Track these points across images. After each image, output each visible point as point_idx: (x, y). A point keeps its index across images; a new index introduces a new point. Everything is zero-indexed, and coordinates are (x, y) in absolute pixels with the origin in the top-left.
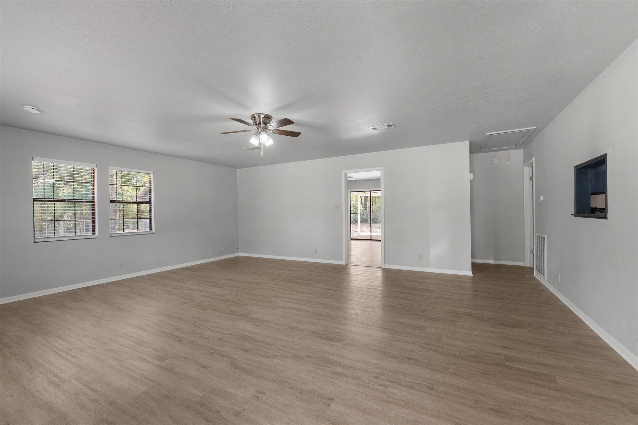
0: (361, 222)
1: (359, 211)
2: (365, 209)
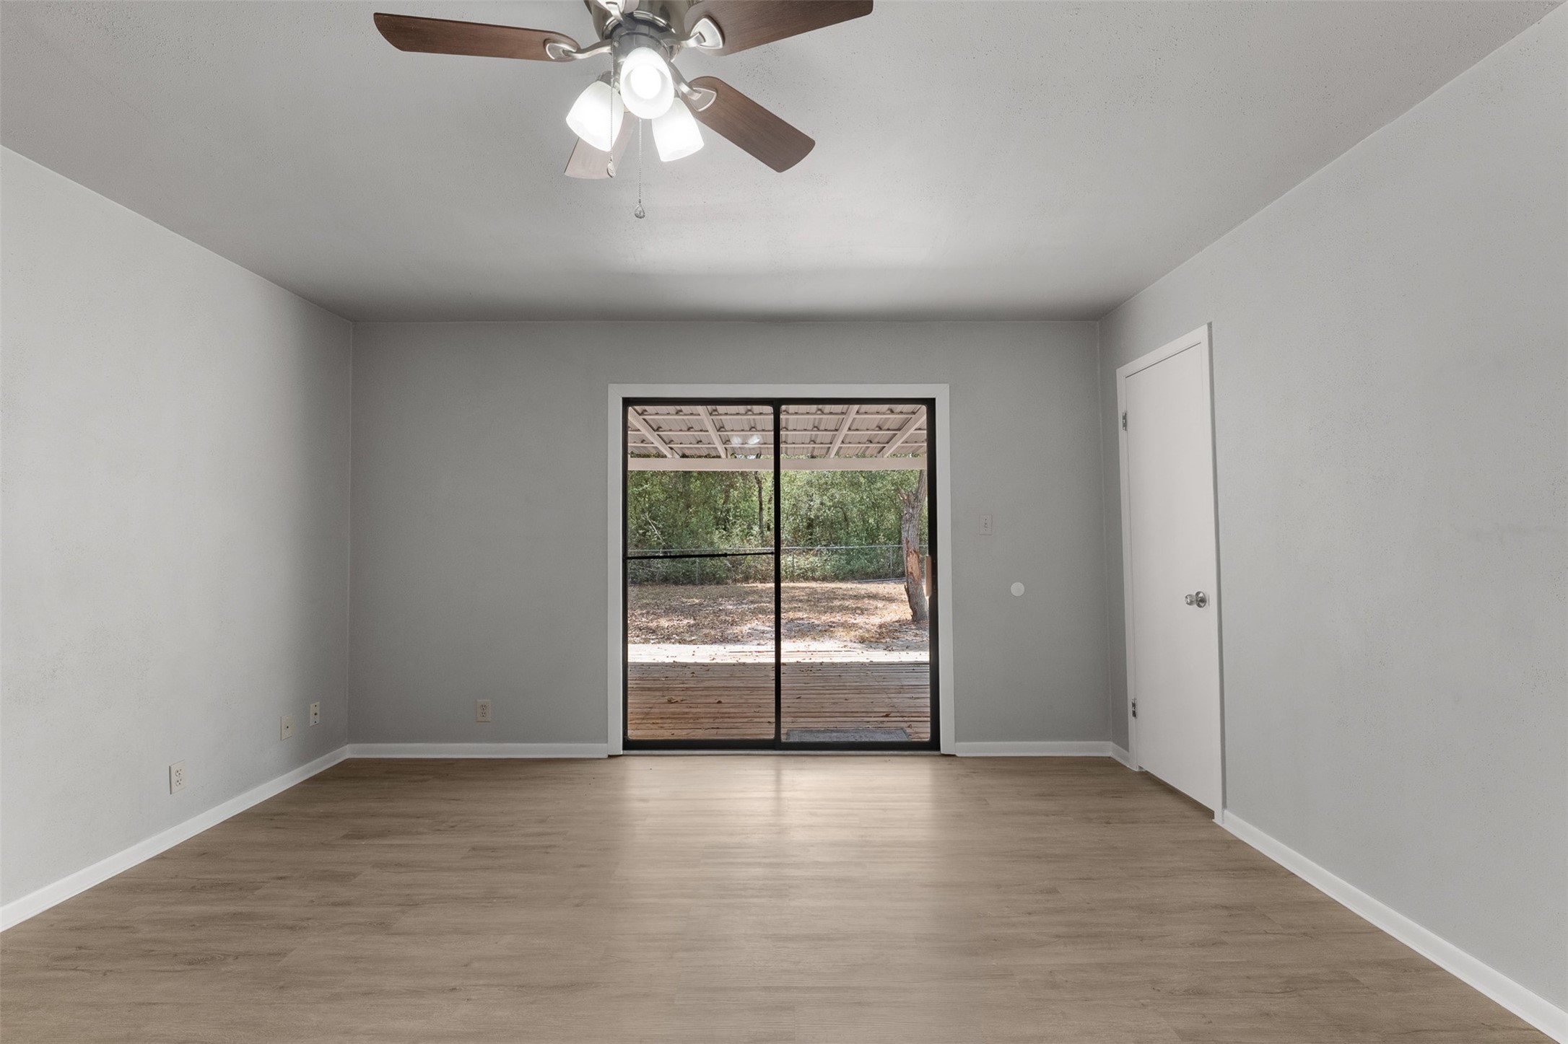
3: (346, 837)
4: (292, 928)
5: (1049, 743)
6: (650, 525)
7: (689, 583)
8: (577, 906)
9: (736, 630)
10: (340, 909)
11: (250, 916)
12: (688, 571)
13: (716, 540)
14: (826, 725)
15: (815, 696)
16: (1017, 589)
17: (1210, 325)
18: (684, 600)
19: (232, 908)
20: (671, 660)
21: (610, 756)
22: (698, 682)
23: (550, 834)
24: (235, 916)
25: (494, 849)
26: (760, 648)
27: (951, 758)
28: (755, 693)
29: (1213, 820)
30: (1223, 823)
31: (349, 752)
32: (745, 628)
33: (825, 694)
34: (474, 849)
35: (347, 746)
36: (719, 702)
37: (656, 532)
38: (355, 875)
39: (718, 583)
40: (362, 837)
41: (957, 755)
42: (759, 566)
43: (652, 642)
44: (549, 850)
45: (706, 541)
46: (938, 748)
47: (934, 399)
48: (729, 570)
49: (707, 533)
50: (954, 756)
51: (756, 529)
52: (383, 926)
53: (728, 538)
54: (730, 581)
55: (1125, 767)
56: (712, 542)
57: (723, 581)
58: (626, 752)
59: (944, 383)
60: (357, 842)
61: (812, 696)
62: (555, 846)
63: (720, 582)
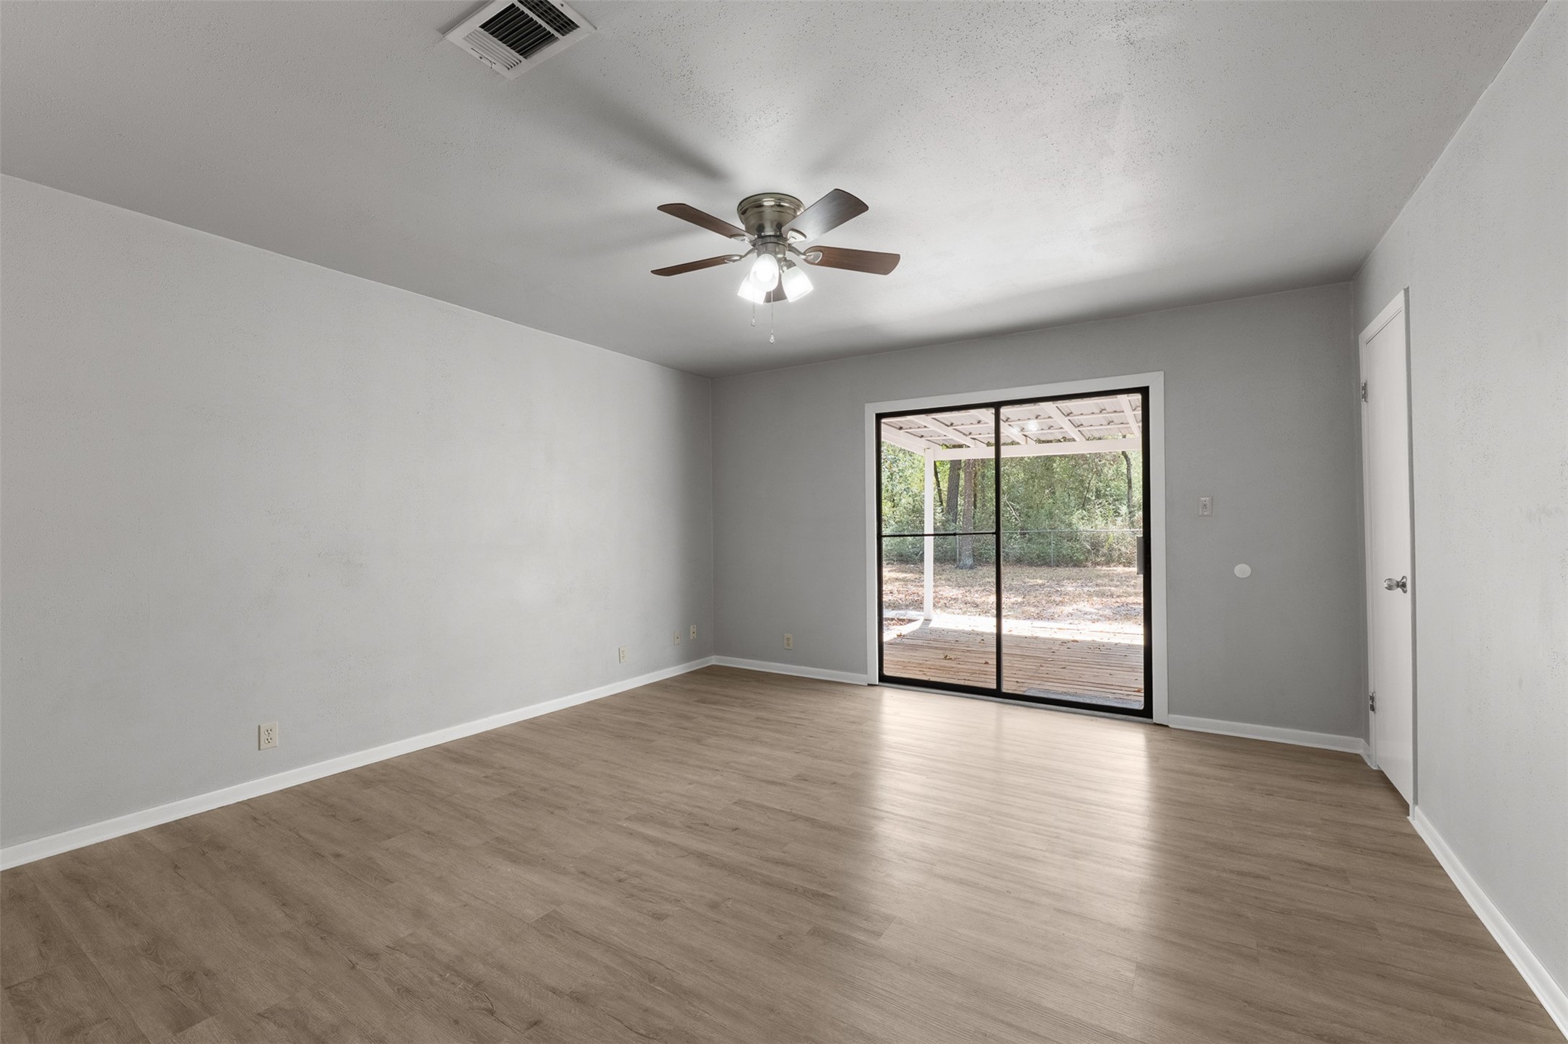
0: (936, 560)
1: (929, 529)
2: (950, 517)
3: (698, 701)
4: (659, 733)
5: (1277, 729)
6: (1008, 506)
7: (1045, 564)
8: (797, 753)
9: (1058, 609)
10: (682, 730)
11: (644, 725)
12: (1043, 553)
13: (1074, 521)
14: (1064, 690)
15: (1083, 669)
16: (1242, 570)
17: (1407, 291)
18: (1027, 580)
19: (637, 720)
20: (970, 629)
21: (869, 685)
22: (982, 647)
23: (803, 719)
24: (638, 723)
25: (768, 720)
26: (1071, 626)
27: (1164, 728)
28: (1027, 660)
29: (1408, 817)
30: (1414, 820)
31: (714, 660)
32: (1068, 609)
33: (1093, 668)
34: (757, 718)
35: (713, 657)
36: (986, 663)
37: (1014, 514)
38: (694, 718)
39: (1075, 566)
40: (704, 703)
41: (1170, 726)
42: (1123, 549)
43: (969, 614)
44: (798, 726)
45: (1063, 522)
46: (1151, 717)
47: (1148, 388)
48: (1089, 551)
49: (1066, 514)
50: (1167, 726)
51: (1124, 509)
52: (698, 741)
53: (1090, 519)
54: (1089, 564)
55: (1366, 764)
56: (1071, 523)
57: (1082, 563)
58: (880, 684)
59: (1159, 371)
60: (701, 704)
61: (1080, 668)
62: (802, 725)
63: (1077, 564)
